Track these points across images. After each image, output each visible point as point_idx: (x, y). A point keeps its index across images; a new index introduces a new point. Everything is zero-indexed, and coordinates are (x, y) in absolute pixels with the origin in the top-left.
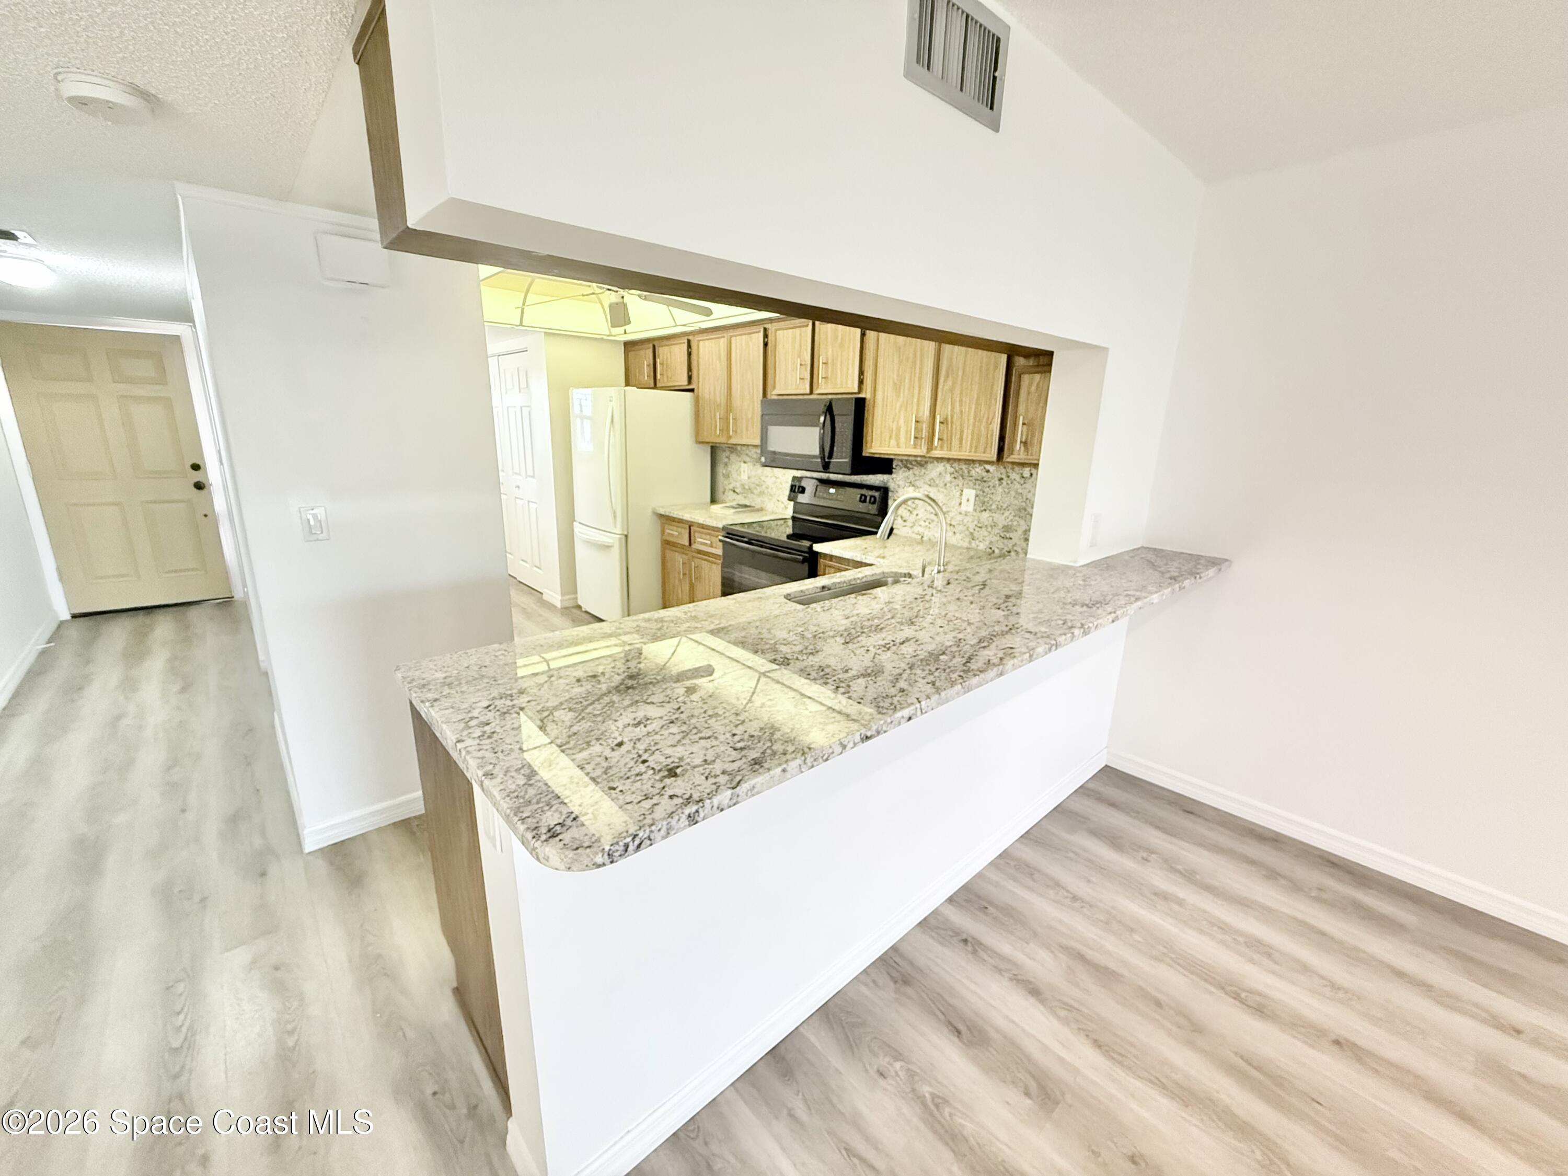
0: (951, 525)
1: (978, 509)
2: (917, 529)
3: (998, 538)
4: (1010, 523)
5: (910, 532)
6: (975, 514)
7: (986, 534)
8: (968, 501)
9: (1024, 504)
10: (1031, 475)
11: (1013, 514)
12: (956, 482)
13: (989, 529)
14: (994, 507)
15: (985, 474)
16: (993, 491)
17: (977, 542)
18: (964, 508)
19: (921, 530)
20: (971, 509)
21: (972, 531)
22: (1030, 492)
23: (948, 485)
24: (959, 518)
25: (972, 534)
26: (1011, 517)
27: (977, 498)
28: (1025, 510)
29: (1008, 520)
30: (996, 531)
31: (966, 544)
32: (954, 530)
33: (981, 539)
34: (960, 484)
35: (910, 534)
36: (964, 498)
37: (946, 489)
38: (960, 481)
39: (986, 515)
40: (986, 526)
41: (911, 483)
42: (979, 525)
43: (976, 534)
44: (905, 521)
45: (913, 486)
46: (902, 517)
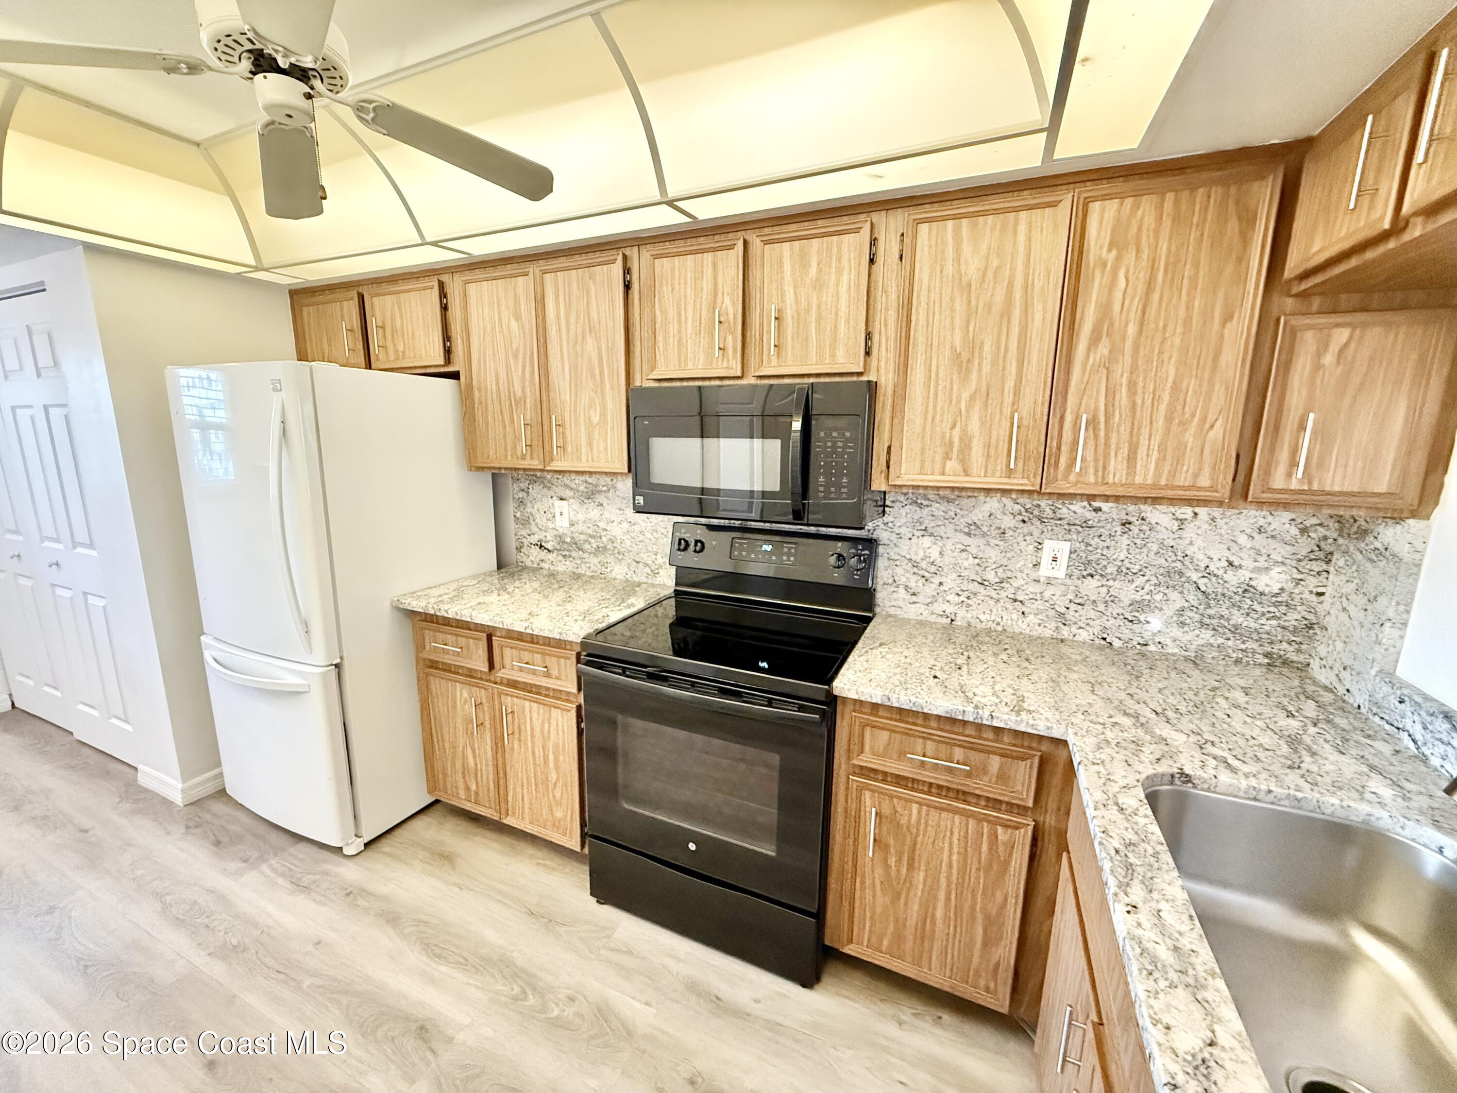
0: (1015, 600)
1: (1076, 573)
2: (938, 608)
3: (1119, 622)
4: (1148, 597)
5: (926, 613)
6: (1068, 581)
7: (1093, 614)
8: (1055, 560)
9: (1178, 565)
10: (1196, 514)
11: (1154, 580)
12: (1026, 528)
13: (1101, 607)
14: (1111, 569)
15: (1090, 515)
16: (1108, 542)
17: (1074, 629)
18: (1045, 571)
19: (950, 609)
20: (1060, 571)
21: (1063, 610)
22: (1191, 543)
23: (1009, 533)
24: (1033, 588)
25: (1061, 615)
26: (1147, 588)
27: (1074, 556)
28: (1181, 574)
29: (1141, 592)
30: (1115, 609)
31: (1048, 633)
32: (1024, 609)
33: (1081, 624)
34: (1036, 533)
35: (926, 616)
36: (1046, 556)
37: (1005, 541)
38: (1035, 527)
39: (1092, 583)
40: (1094, 601)
41: (925, 530)
42: (1077, 601)
43: (1071, 614)
44: (914, 594)
45: (931, 535)
46: (906, 587)
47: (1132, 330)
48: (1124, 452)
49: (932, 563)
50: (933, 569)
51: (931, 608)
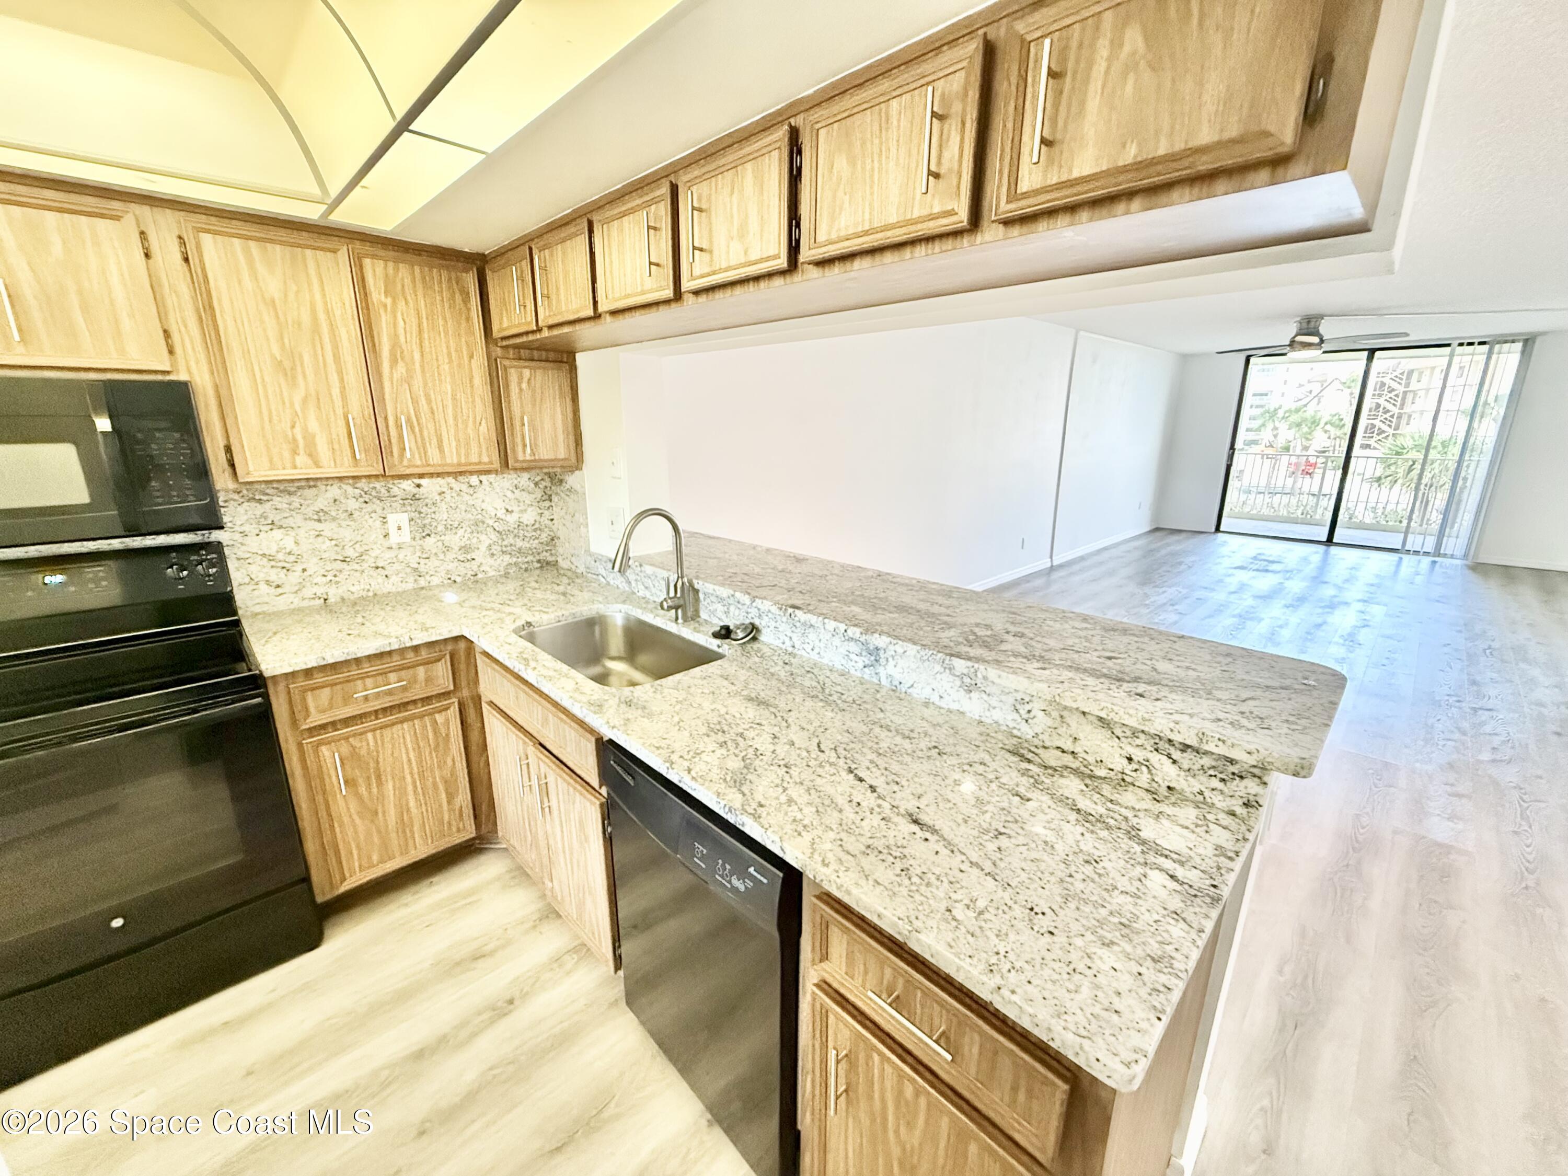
0: (377, 568)
1: (418, 536)
2: (308, 592)
3: (456, 564)
4: (468, 542)
5: (296, 600)
6: (414, 543)
7: (437, 563)
8: (399, 528)
9: (480, 516)
10: (481, 482)
11: (469, 530)
12: (369, 508)
13: (442, 556)
14: (441, 528)
15: (416, 490)
16: (433, 509)
17: (428, 577)
18: (394, 539)
19: (320, 591)
20: (406, 537)
21: (416, 566)
22: (483, 501)
23: (356, 514)
24: (389, 555)
25: (416, 570)
26: (467, 536)
27: (412, 523)
28: (483, 522)
29: (464, 540)
30: (450, 556)
31: (410, 586)
32: (386, 573)
33: (431, 573)
34: (379, 510)
35: (297, 602)
36: (392, 527)
37: (354, 520)
38: (377, 505)
39: (430, 541)
40: (436, 554)
41: (273, 523)
42: (424, 556)
43: (422, 568)
44: (278, 586)
45: (281, 527)
46: (268, 582)
47: (417, 356)
48: (434, 442)
49: (290, 553)
50: (292, 558)
51: (300, 595)
